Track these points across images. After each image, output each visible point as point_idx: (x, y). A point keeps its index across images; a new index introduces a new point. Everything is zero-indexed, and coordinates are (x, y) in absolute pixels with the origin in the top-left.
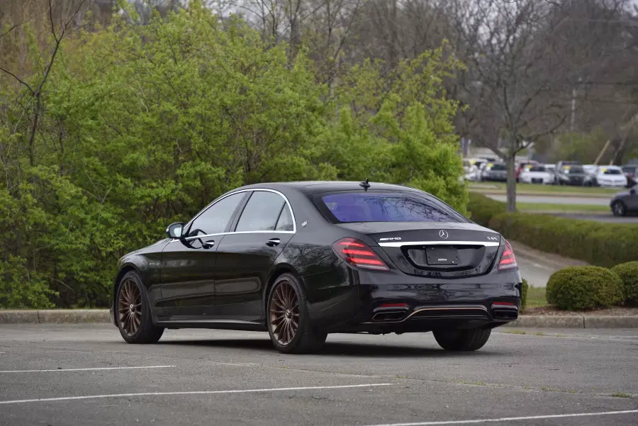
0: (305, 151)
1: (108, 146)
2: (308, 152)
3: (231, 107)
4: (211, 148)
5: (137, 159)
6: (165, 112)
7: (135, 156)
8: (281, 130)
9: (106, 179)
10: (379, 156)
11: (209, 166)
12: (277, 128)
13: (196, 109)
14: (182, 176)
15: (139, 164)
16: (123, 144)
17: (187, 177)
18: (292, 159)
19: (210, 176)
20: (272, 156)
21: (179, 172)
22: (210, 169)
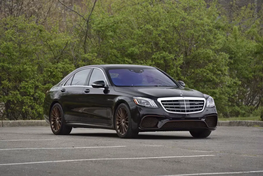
0: (212, 47)
1: (121, 44)
2: (213, 47)
3: (178, 27)
4: (168, 45)
5: (134, 50)
6: (147, 29)
7: (133, 49)
8: (201, 37)
9: (120, 59)
10: (249, 49)
11: (167, 53)
12: (199, 36)
13: (162, 28)
14: (155, 58)
15: (135, 53)
16: (128, 43)
17: (157, 59)
18: (206, 50)
19: (167, 58)
20: (197, 49)
21: (153, 56)
22: (167, 55)
